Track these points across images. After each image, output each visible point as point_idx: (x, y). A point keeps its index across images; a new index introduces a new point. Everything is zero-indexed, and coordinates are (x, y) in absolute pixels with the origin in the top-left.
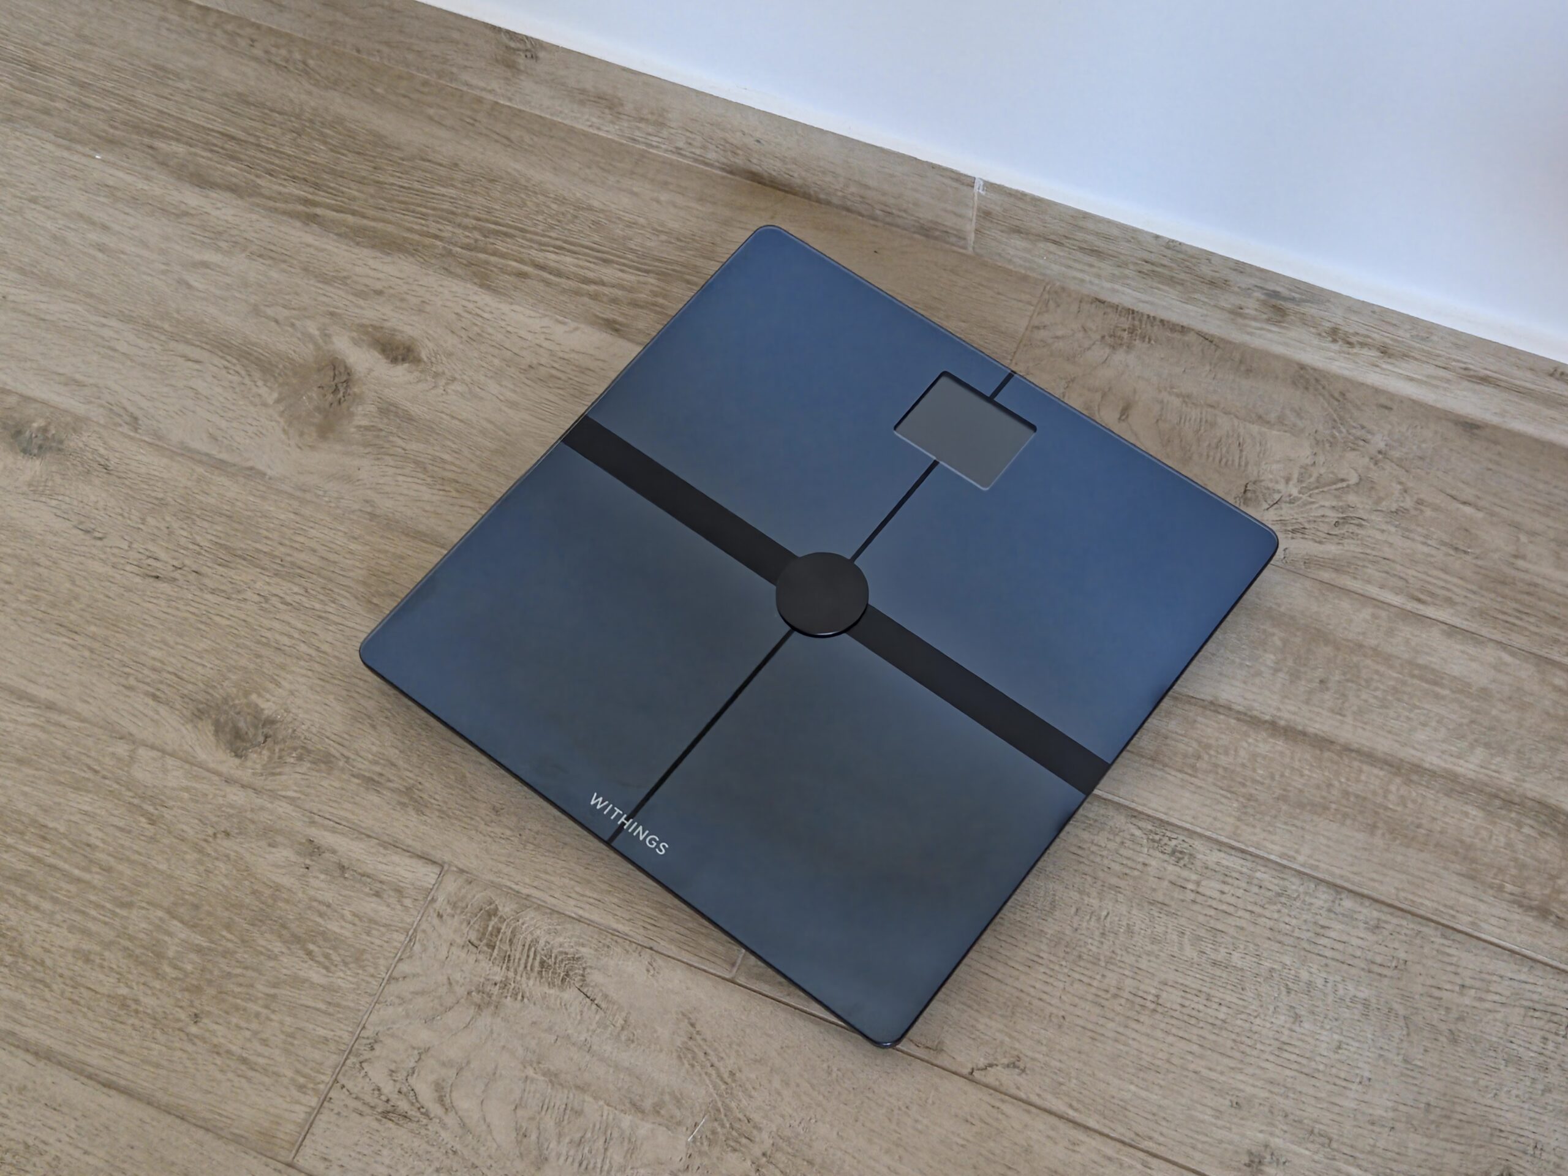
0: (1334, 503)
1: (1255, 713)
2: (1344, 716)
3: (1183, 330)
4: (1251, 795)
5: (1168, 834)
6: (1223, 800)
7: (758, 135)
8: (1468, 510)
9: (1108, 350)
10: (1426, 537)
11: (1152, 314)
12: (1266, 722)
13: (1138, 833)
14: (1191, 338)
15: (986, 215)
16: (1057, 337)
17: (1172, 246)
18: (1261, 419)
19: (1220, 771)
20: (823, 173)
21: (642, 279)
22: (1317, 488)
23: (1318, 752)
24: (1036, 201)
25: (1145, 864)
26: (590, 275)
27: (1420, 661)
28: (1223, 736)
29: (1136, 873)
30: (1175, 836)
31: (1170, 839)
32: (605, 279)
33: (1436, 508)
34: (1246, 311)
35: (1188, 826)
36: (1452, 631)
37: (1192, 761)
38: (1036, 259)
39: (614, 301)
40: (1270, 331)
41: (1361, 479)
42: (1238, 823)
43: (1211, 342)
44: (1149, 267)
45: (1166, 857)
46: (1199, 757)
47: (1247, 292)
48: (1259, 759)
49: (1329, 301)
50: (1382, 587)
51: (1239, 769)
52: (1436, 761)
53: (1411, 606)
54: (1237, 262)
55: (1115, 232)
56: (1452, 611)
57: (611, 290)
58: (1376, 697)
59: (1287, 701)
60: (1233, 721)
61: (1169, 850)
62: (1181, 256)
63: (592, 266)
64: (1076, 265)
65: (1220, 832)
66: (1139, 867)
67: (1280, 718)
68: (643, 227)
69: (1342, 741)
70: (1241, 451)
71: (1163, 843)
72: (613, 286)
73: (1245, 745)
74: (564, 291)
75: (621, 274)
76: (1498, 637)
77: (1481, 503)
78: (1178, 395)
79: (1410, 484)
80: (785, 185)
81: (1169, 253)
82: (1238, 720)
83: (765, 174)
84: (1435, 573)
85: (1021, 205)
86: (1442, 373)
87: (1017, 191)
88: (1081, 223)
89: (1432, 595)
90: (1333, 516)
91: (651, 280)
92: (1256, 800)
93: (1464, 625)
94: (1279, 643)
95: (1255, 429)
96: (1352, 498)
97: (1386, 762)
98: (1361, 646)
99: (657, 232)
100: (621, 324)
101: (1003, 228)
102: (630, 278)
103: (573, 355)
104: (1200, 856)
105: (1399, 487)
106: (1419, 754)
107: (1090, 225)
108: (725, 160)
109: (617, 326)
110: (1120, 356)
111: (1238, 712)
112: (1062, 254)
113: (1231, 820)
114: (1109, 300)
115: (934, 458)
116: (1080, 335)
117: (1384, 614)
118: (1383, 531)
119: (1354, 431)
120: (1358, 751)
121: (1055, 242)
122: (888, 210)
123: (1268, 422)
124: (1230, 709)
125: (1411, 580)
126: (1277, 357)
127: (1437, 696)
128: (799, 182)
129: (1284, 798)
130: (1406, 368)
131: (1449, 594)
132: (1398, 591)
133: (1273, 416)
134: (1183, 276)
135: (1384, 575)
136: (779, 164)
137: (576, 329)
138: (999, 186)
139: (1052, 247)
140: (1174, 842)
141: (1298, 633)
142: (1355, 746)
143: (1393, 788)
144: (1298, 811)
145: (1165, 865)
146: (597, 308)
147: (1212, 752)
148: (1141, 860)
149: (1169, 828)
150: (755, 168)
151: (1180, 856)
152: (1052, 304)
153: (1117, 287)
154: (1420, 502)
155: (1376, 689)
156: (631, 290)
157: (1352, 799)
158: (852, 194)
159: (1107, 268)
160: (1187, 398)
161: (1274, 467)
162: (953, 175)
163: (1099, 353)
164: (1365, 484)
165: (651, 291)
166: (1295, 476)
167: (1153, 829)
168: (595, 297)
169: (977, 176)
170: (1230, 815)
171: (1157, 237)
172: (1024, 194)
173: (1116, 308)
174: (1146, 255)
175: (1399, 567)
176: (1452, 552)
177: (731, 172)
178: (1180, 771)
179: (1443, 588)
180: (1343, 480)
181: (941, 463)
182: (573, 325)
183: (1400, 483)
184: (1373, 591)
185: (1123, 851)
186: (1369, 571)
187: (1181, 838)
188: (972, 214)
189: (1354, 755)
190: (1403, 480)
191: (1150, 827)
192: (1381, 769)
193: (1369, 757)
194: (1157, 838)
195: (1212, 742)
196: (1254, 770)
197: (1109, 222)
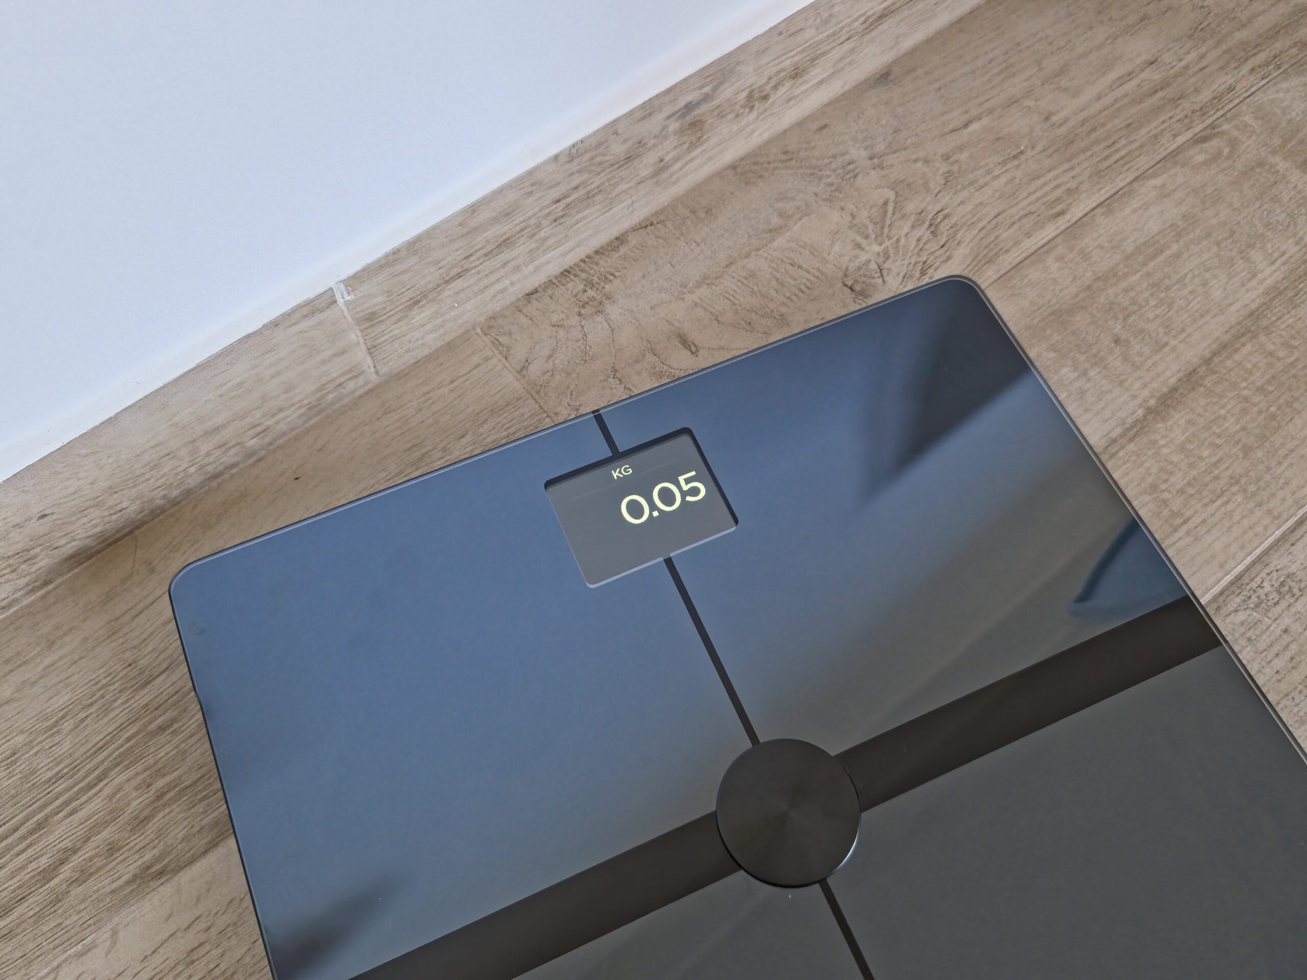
0: (909, 224)
1: (1130, 420)
2: (1166, 344)
3: (621, 240)
4: (1231, 478)
5: (1254, 585)
6: (1230, 507)
7: (36, 510)
8: (975, 126)
9: (600, 318)
10: (989, 172)
11: (583, 256)
12: (1145, 417)
13: (1242, 616)
14: (633, 240)
15: (370, 319)
16: (550, 357)
17: (573, 154)
18: (775, 231)
19: (1191, 491)
20: (155, 467)
21: (107, 791)
22: (882, 228)
23: (1202, 389)
24: (414, 247)
25: (1286, 631)
26: (44, 862)
27: (1130, 249)
28: (1147, 465)
29: (1294, 647)
30: (1258, 580)
31: (1260, 586)
32: (67, 843)
33: (961, 149)
34: (667, 158)
35: (1249, 560)
36: (1107, 206)
37: (1166, 512)
38: (447, 317)
39: (112, 849)
40: (692, 160)
41: (893, 189)
42: (1265, 508)
43: (652, 224)
44: (563, 204)
45: (1283, 604)
46: (1165, 503)
47: (662, 135)
48: (1190, 446)
49: (738, 64)
50: (1028, 235)
51: (1194, 473)
52: (1253, 295)
53: (1063, 223)
54: (643, 106)
55: (511, 197)
56: (1084, 196)
57: (91, 845)
58: (1156, 306)
59: (1127, 384)
60: (1131, 446)
61: (1274, 596)
62: (587, 157)
63: (30, 852)
64: (492, 278)
65: (1269, 532)
66: (1286, 639)
67: (1145, 401)
68: (29, 744)
69: (1196, 361)
70: (799, 267)
71: (1263, 597)
72: (87, 839)
73: (1165, 451)
74: (39, 917)
75: (76, 817)
76: (1131, 177)
77: (974, 113)
78: (699, 285)
79: (921, 154)
80: (118, 531)
81: (574, 166)
82: (1131, 440)
83: (87, 542)
84: (1032, 188)
85: (399, 268)
86: (847, 47)
87: (387, 256)
88: (474, 223)
89: (1058, 200)
90: (922, 231)
91: (119, 778)
92: (1241, 476)
93: (1104, 194)
94: (1052, 355)
95: (780, 241)
96: (911, 207)
97: (1237, 337)
98: (1089, 288)
99: (53, 729)
100: (158, 859)
101: (398, 316)
102: (95, 805)
103: (156, 960)
104: (1293, 569)
105: (919, 165)
106: (1237, 306)
107: (485, 215)
108: (23, 581)
109: (157, 867)
110: (614, 311)
111: (1122, 435)
112: (471, 282)
113: (1258, 513)
114: (537, 285)
115: (661, 559)
116: (562, 333)
117: (1060, 250)
118: (962, 203)
119: (834, 166)
120: (1215, 354)
121: (459, 276)
122: (260, 429)
123: (781, 227)
124: (1114, 441)
125: (1032, 208)
126: (709, 180)
127: (1177, 256)
128: (135, 507)
129: (1247, 450)
130: (817, 73)
131: (1064, 188)
132: (1040, 225)
133: (775, 221)
134: (597, 181)
135: (1016, 226)
136: (95, 513)
137: (115, 933)
138: (363, 270)
139: (459, 284)
140: (1267, 587)
141: (1048, 332)
142: (1207, 354)
143: (1271, 347)
144: (1267, 444)
145: (1293, 610)
146: (101, 884)
147: (1164, 486)
148: (1278, 632)
149: (1246, 579)
150: (70, 548)
151: (1286, 588)
152: (504, 339)
153: (537, 263)
154: (946, 157)
155: (1147, 301)
156: (114, 815)
157: (1271, 388)
158: (208, 454)
159: (521, 250)
160: (705, 280)
161: (837, 248)
162: (305, 311)
163: (597, 329)
164: (904, 189)
165: (137, 788)
166: (859, 239)
167: (1241, 597)
168: (84, 875)
169: (332, 284)
170: (1252, 512)
171: (556, 157)
172: (396, 252)
173: (550, 284)
174: (554, 194)
175: (1013, 210)
176: (1016, 162)
177: (46, 583)
178: (1176, 530)
179: (1054, 189)
180: (886, 203)
181: (672, 555)
182: (105, 934)
183: (916, 161)
184: (1030, 245)
185: (1262, 644)
186: (1005, 235)
187: (1263, 575)
188: (355, 336)
189: (1216, 360)
190: (914, 157)
191: (1238, 600)
192: (1243, 344)
193: (1224, 348)
194: (1254, 599)
195: (1150, 480)
196: (1201, 458)
197: (500, 191)
